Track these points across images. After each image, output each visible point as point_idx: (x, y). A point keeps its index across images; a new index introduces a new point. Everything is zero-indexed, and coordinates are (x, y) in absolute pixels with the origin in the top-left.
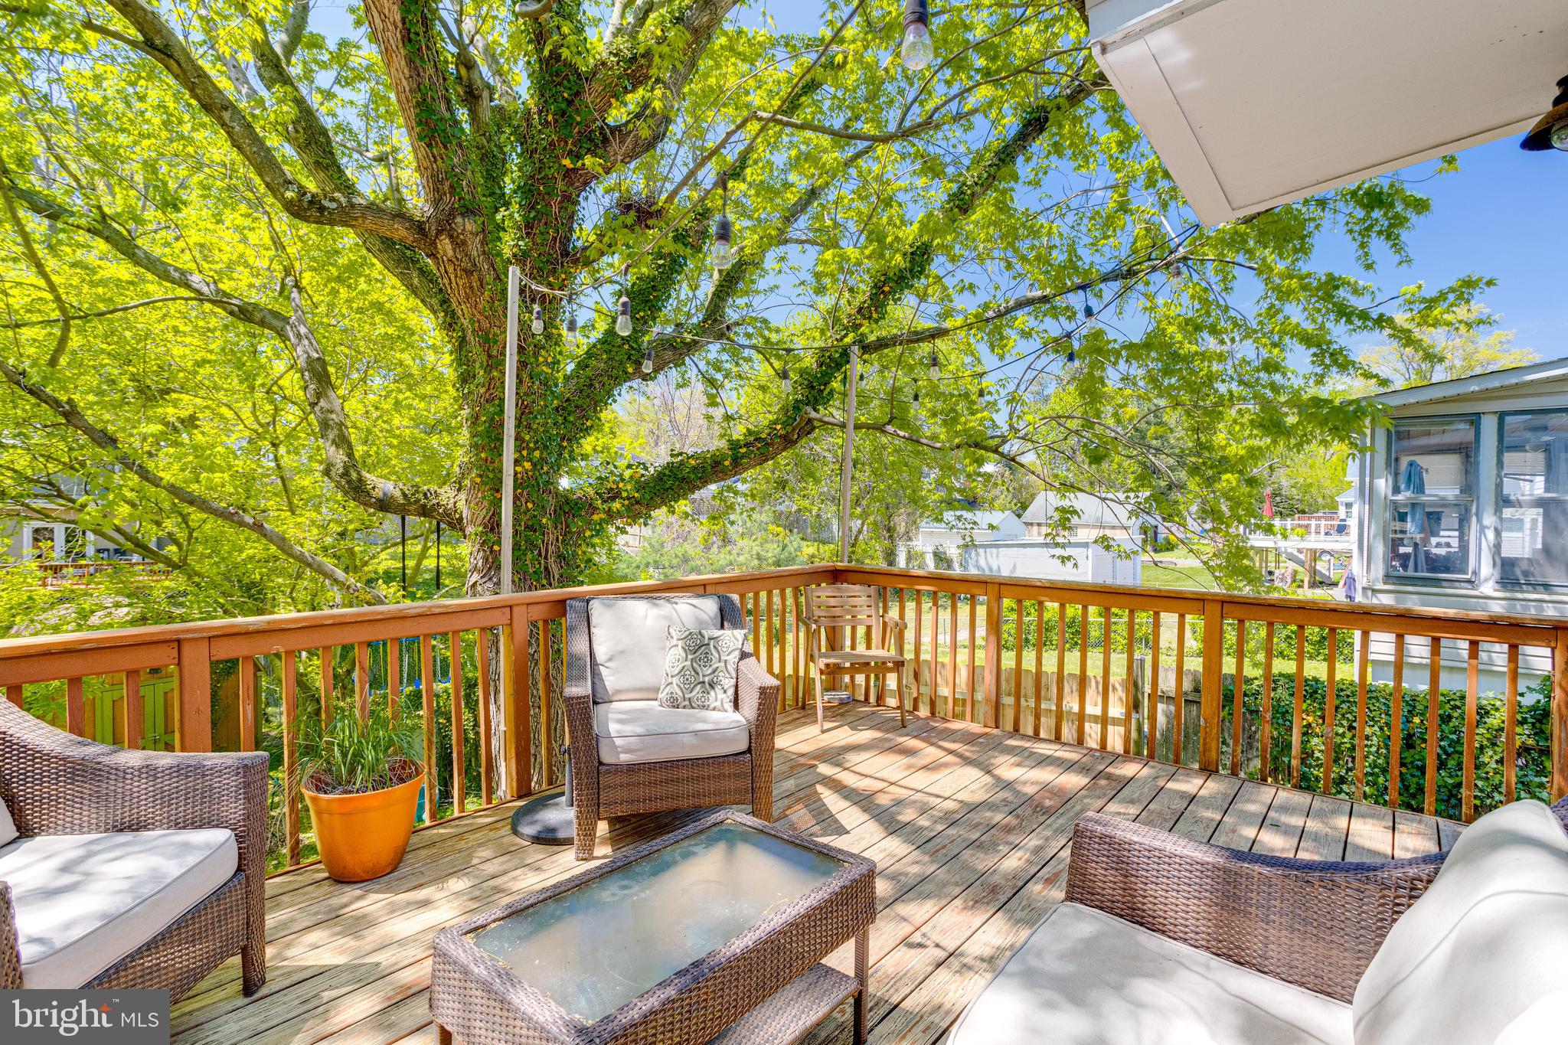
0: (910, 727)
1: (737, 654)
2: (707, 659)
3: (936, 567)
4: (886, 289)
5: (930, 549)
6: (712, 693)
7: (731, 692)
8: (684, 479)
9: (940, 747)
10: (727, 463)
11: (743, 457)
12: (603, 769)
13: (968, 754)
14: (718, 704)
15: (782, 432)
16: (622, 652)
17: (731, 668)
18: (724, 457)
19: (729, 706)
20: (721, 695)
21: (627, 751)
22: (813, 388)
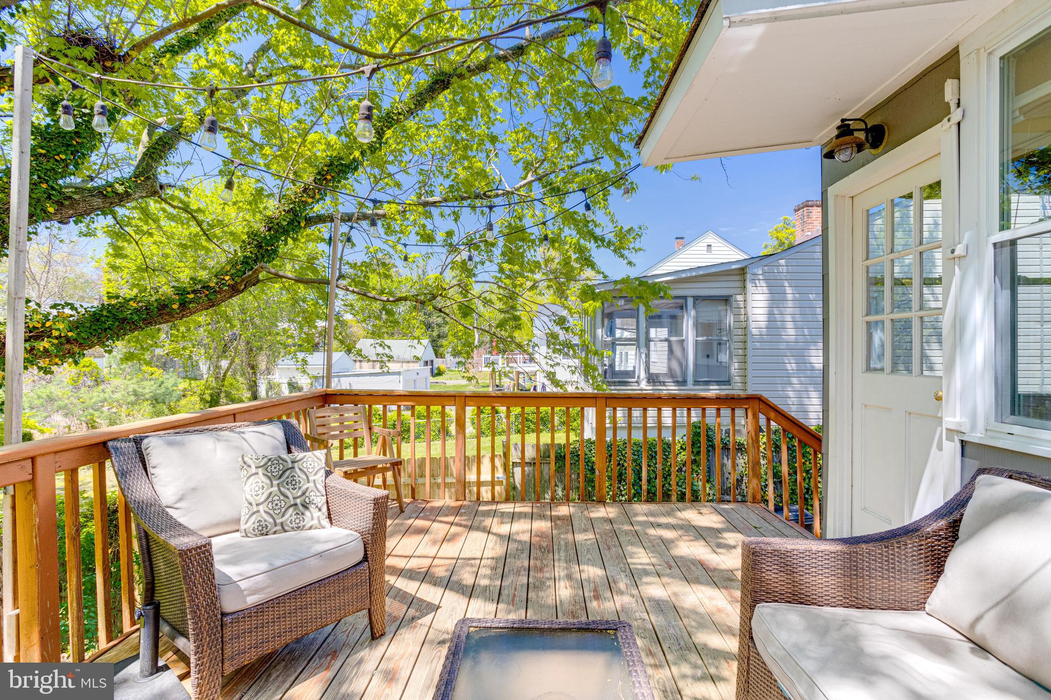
0: (407, 511)
1: (322, 472)
2: (293, 483)
3: (291, 392)
4: (329, 177)
5: (286, 381)
6: (307, 513)
7: (325, 509)
8: (124, 319)
9: (441, 522)
10: (175, 307)
11: (190, 302)
12: (228, 619)
13: (464, 523)
14: (315, 522)
15: (231, 282)
16: (194, 489)
17: (321, 487)
18: (172, 302)
19: (325, 522)
20: (316, 514)
21: (254, 592)
22: (261, 247)
